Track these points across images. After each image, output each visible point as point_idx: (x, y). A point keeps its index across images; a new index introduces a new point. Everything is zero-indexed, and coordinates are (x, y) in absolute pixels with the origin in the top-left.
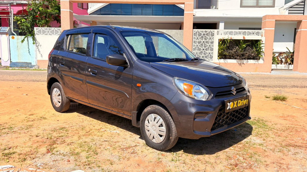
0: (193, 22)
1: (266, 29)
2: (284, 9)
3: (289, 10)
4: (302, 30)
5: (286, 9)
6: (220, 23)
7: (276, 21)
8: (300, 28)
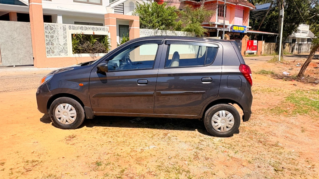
0: (43, 13)
1: (110, 25)
2: (111, 8)
3: (115, 9)
4: (135, 27)
5: (113, 8)
6: (58, 16)
7: (117, 19)
8: (132, 26)
